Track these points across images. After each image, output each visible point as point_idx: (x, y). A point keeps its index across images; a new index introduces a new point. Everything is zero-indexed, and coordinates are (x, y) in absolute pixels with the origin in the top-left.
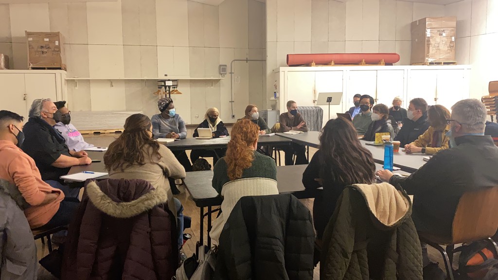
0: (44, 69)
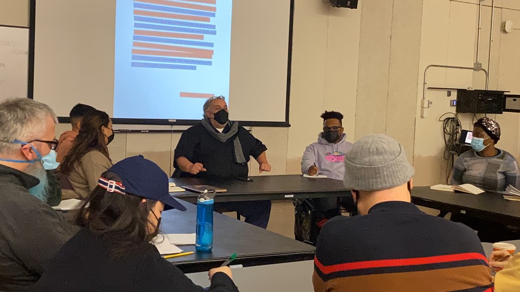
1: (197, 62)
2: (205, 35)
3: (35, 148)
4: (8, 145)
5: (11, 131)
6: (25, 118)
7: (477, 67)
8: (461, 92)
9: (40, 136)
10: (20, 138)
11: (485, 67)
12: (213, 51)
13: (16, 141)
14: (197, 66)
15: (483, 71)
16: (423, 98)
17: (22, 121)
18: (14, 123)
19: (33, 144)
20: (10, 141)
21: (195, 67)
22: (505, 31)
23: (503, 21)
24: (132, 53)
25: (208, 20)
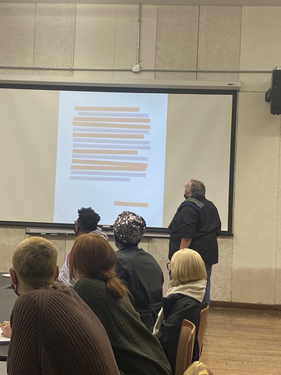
1: (131, 175)
2: (139, 151)
12: (147, 164)
14: (131, 178)
21: (130, 179)
24: (71, 168)
25: (142, 137)
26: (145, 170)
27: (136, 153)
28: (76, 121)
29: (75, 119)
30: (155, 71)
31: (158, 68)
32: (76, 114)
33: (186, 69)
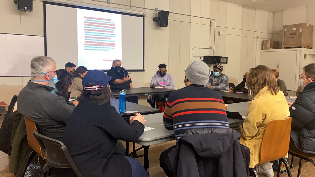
0: (291, 48)
2: (112, 38)
3: (50, 75)
4: (39, 75)
5: (39, 69)
6: (44, 64)
7: (210, 48)
8: (205, 57)
9: (51, 70)
10: (43, 72)
11: (213, 48)
12: (115, 44)
13: (42, 73)
15: (212, 50)
16: (192, 60)
17: (43, 65)
18: (40, 66)
19: (49, 74)
20: (40, 73)
21: (109, 50)
22: (219, 35)
23: (219, 31)
24: (85, 45)
25: (113, 32)
26: (114, 46)
27: (110, 39)
28: (86, 23)
29: (85, 22)
30: (116, 4)
31: (117, 3)
32: (85, 20)
33: (127, 5)
